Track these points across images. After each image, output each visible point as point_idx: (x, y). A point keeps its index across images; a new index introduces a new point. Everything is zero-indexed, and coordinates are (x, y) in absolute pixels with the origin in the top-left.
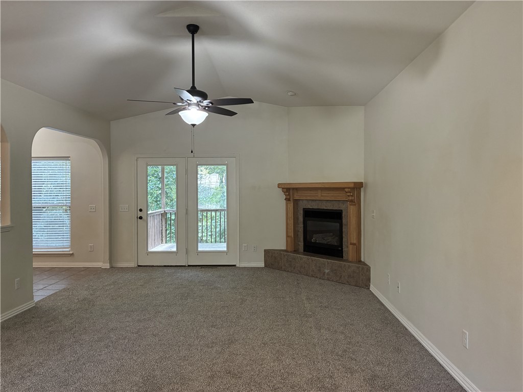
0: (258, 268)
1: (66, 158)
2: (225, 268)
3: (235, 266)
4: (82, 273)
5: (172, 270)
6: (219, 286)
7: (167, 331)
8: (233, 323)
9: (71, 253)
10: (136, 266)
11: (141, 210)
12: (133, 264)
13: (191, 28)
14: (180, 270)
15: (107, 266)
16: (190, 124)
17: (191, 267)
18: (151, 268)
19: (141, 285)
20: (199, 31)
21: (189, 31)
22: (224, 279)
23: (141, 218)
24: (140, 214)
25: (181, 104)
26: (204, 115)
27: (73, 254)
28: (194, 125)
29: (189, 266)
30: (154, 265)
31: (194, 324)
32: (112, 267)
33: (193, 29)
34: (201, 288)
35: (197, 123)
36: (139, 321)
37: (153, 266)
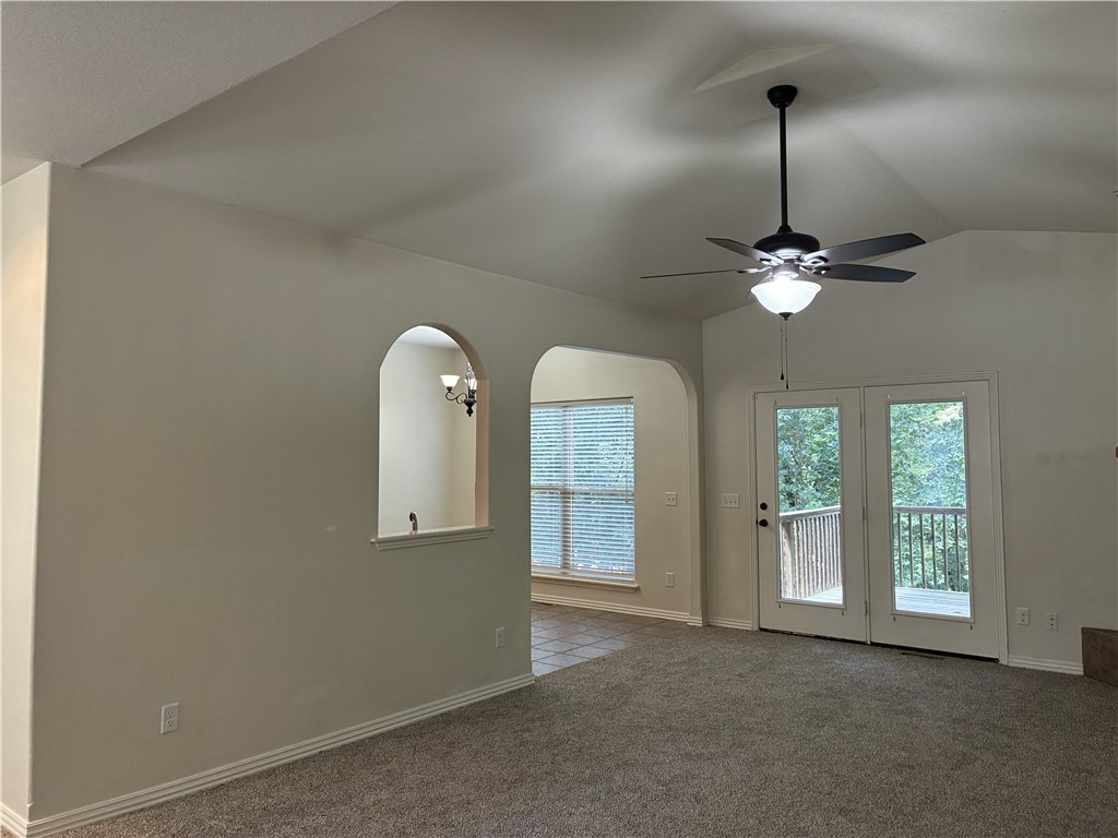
0: (1063, 676)
1: (627, 399)
2: (964, 662)
3: (995, 660)
4: (648, 629)
5: (830, 649)
6: (921, 707)
7: (731, 795)
8: (900, 817)
9: (635, 586)
10: (756, 628)
11: (764, 506)
12: (748, 625)
13: (778, 94)
14: (845, 651)
15: (697, 621)
16: (777, 312)
17: (879, 649)
18: (785, 638)
19: (740, 675)
20: (796, 98)
21: (774, 102)
22: (946, 692)
23: (764, 523)
24: (763, 515)
25: (755, 271)
26: (812, 289)
27: (638, 589)
28: (786, 315)
29: (873, 644)
30: (795, 631)
31: (800, 795)
32: (707, 625)
33: (783, 96)
34: (873, 704)
35: (794, 310)
36: (688, 756)
37: (791, 634)
